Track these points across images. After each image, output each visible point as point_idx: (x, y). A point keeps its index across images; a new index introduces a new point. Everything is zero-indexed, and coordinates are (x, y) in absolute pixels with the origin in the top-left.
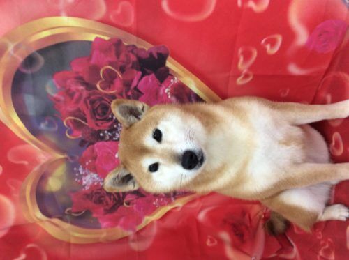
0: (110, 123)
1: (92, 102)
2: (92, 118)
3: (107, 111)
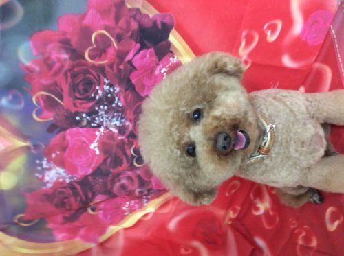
0: (91, 104)
1: (74, 76)
2: (70, 95)
3: (91, 88)
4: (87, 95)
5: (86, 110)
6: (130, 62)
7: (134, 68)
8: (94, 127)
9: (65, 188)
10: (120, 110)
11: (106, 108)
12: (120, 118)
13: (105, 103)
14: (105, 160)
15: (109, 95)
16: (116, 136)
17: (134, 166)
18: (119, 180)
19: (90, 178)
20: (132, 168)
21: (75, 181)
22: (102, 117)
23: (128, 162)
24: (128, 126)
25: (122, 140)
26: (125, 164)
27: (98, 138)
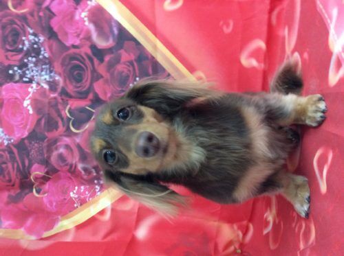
0: (20, 56)
1: (4, 27)
2: (2, 47)
3: (18, 39)
4: (16, 46)
5: (17, 63)
6: (48, 8)
7: (53, 13)
8: (26, 82)
9: (4, 151)
10: (47, 61)
11: (34, 59)
12: (48, 72)
13: (33, 55)
14: (39, 121)
15: (35, 46)
16: (48, 93)
17: (71, 131)
18: (56, 149)
19: (26, 141)
20: (69, 133)
21: (13, 144)
22: (32, 71)
23: (64, 126)
24: (58, 81)
25: (55, 98)
26: (61, 129)
27: (30, 95)
